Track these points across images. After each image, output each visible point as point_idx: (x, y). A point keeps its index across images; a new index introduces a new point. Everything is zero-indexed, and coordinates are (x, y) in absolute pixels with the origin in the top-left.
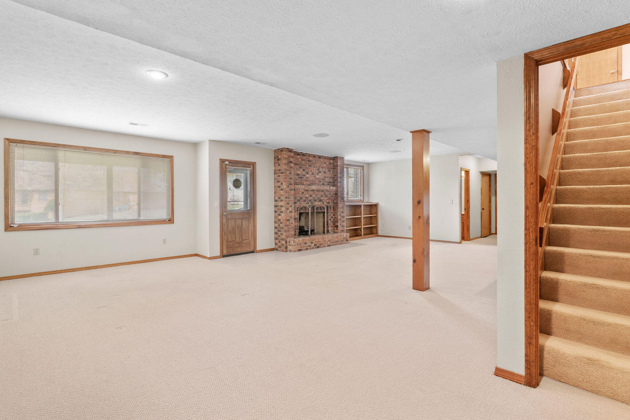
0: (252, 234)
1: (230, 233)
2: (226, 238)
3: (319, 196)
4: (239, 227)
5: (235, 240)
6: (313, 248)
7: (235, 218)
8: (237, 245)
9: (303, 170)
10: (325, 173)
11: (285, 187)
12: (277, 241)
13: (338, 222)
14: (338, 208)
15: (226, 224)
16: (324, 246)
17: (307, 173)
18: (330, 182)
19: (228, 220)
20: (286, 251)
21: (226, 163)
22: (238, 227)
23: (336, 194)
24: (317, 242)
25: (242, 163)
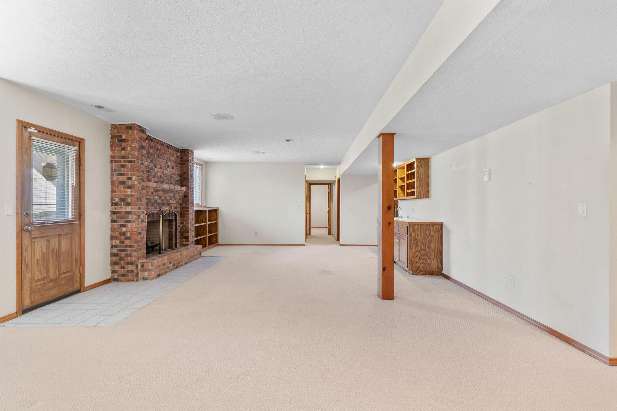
0: (76, 260)
1: (38, 264)
2: (29, 275)
3: (168, 198)
4: (55, 252)
5: (48, 277)
6: (172, 270)
7: (48, 236)
8: (50, 284)
9: (151, 161)
10: (173, 168)
11: (136, 183)
12: (117, 267)
13: (188, 232)
14: (188, 214)
15: (29, 249)
16: (182, 265)
17: (156, 167)
18: (177, 180)
19: (33, 240)
20: (137, 280)
21: (29, 130)
22: (53, 251)
23: (185, 196)
24: (176, 261)
25: (61, 136)
